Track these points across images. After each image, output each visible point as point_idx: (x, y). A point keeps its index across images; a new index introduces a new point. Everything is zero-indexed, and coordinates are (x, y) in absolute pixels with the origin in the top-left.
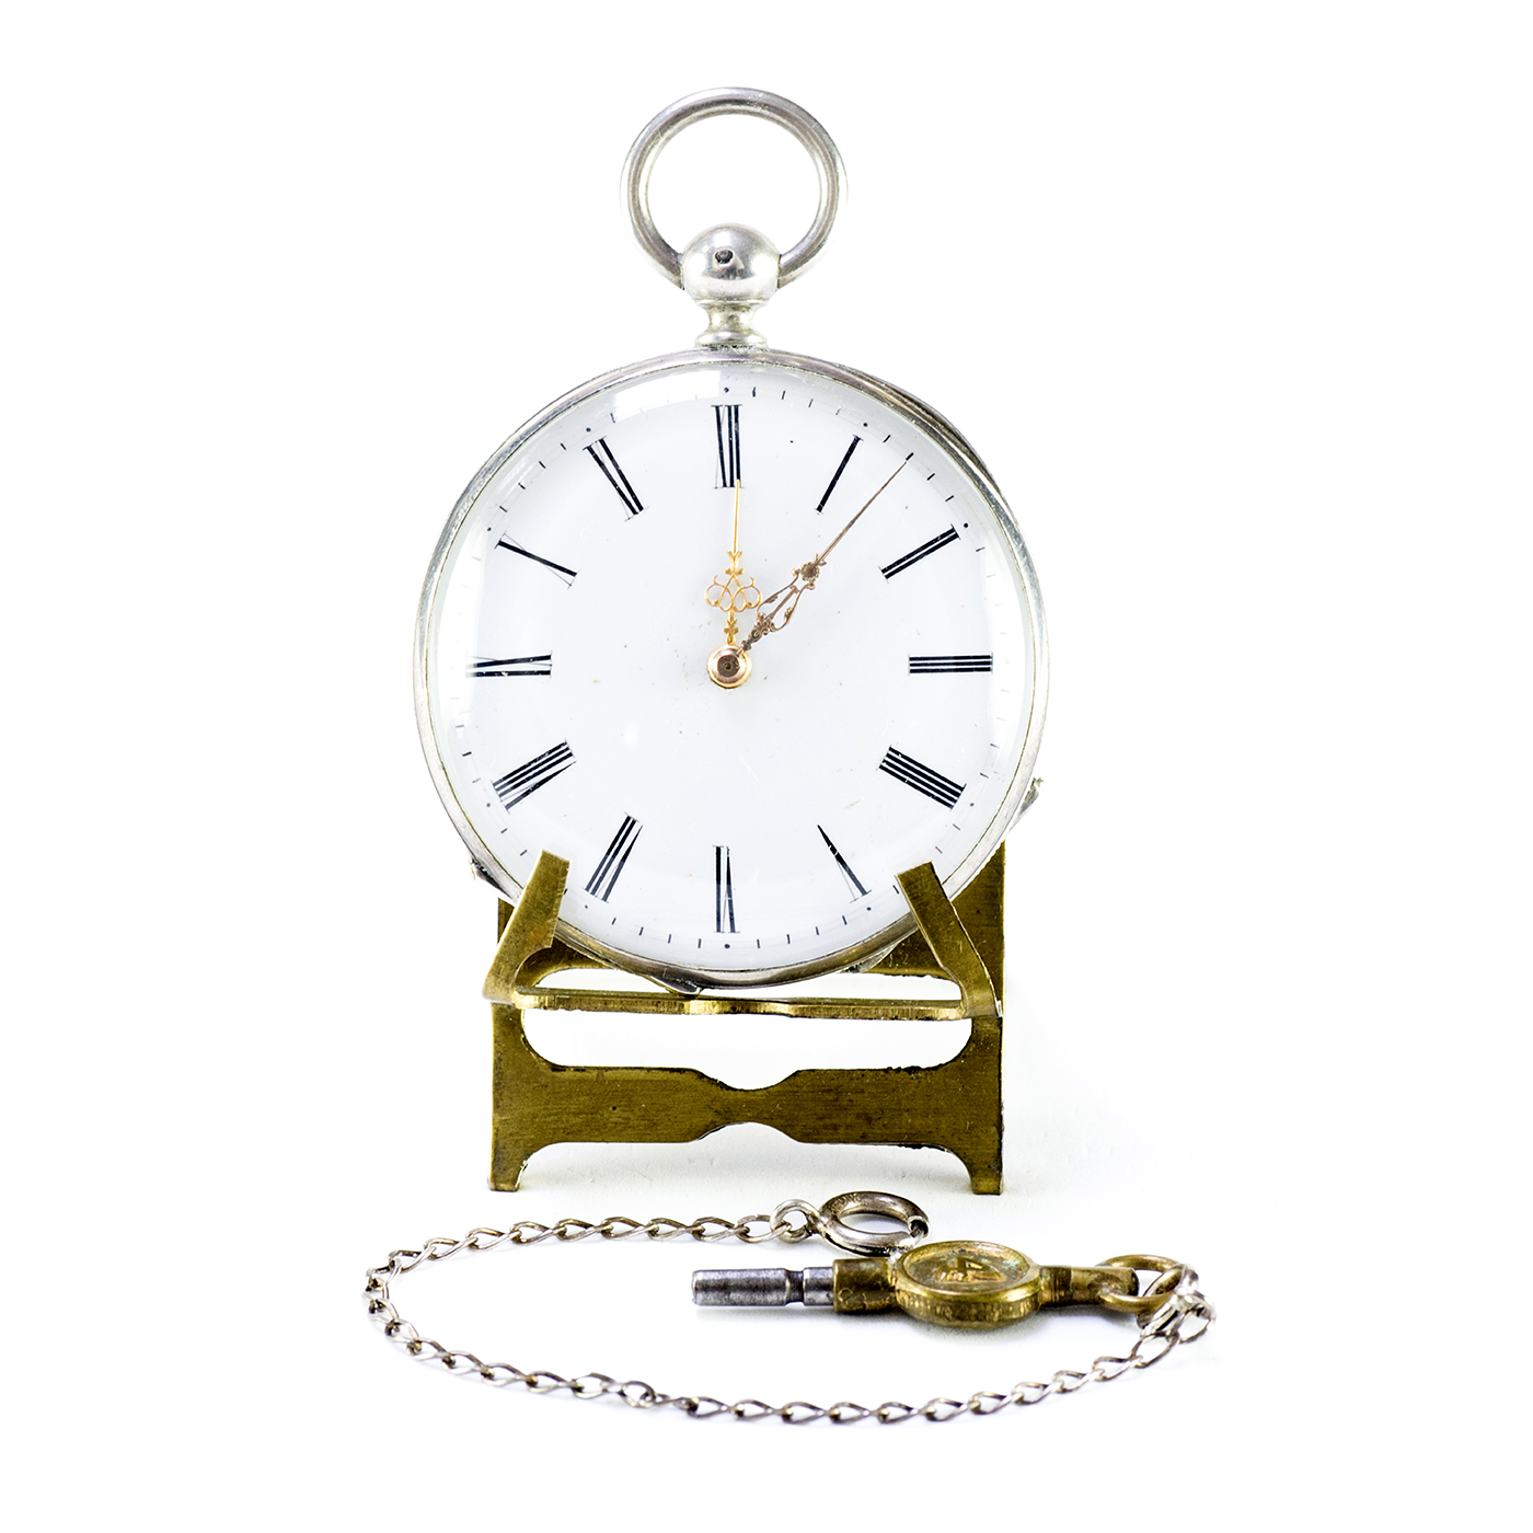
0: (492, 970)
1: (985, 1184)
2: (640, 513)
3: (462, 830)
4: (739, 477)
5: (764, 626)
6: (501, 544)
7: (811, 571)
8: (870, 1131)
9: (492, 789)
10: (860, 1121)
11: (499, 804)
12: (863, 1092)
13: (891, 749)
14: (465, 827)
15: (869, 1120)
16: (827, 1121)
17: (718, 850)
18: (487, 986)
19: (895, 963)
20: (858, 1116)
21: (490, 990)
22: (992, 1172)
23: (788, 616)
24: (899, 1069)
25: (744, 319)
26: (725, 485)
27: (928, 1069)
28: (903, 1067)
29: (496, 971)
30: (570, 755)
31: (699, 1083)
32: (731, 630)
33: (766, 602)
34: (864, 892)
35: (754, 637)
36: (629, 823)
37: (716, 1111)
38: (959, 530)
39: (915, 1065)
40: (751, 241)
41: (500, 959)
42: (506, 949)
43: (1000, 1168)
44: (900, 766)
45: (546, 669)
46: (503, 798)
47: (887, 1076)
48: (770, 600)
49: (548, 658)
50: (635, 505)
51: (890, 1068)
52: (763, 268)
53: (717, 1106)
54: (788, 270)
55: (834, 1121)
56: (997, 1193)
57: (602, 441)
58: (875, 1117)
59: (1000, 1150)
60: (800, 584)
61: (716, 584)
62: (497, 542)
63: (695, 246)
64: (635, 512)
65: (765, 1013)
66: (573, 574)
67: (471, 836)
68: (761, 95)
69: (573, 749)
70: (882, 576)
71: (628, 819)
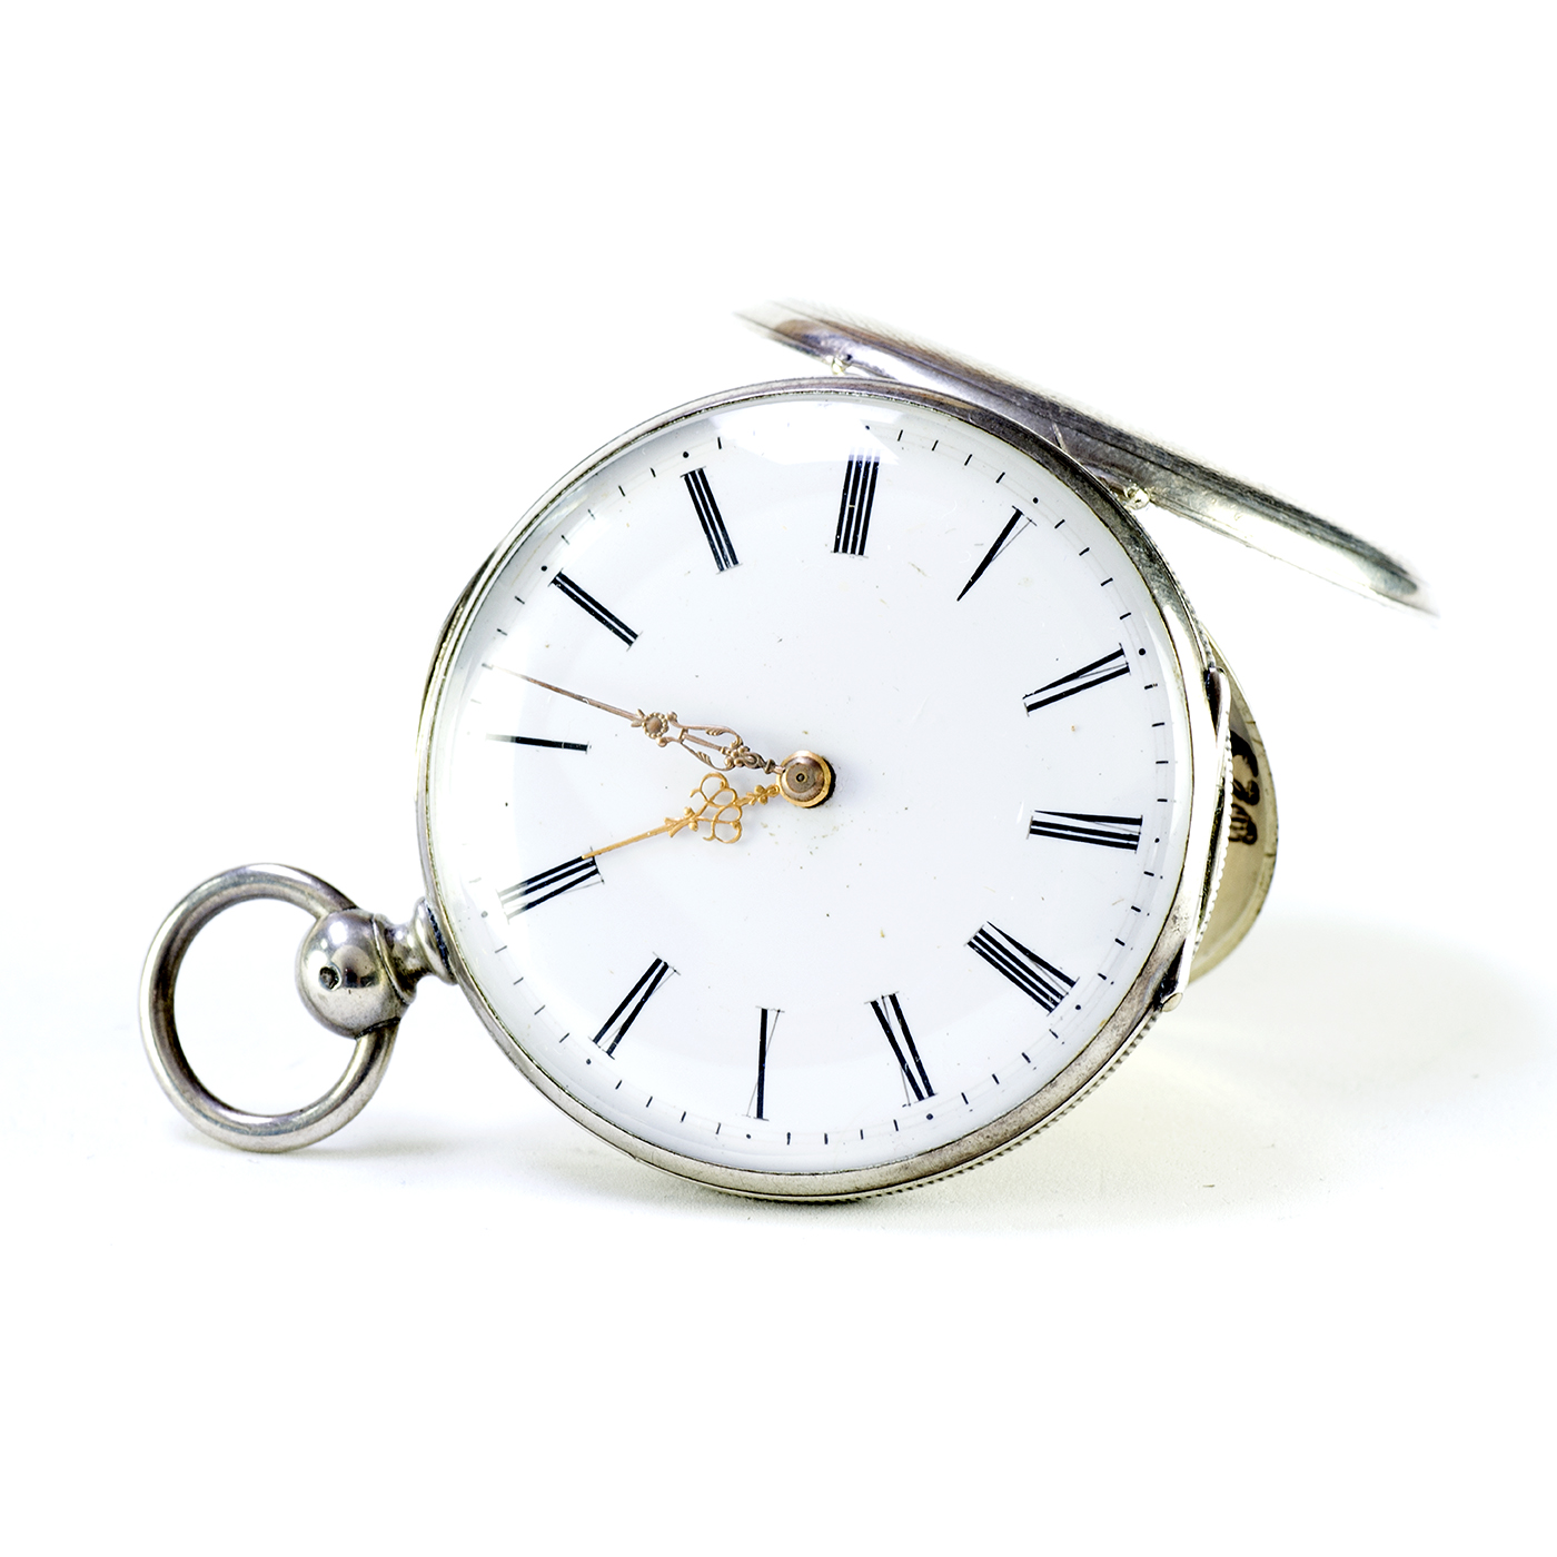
2: (664, 960)
4: (580, 859)
5: (745, 757)
6: (760, 1114)
7: (656, 726)
9: (1057, 1011)
11: (1073, 996)
13: (836, 550)
14: (1115, 1027)
17: (1031, 708)
23: (720, 732)
26: (596, 872)
30: (982, 932)
32: (766, 795)
33: (710, 764)
34: (1018, 514)
35: (757, 762)
36: (1038, 828)
38: (552, 574)
44: (852, 534)
45: (888, 1000)
46: (1063, 994)
48: (704, 758)
49: (875, 1004)
50: (658, 970)
57: (597, 1040)
60: (674, 732)
61: (714, 835)
62: (759, 1121)
64: (666, 967)
66: (764, 1013)
67: (1126, 1017)
69: (974, 931)
70: (636, 643)
71: (1033, 831)
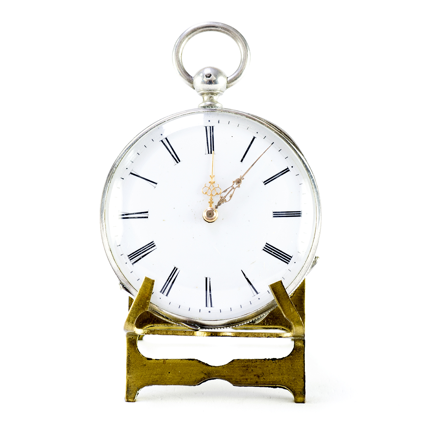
0: (127, 319)
1: (300, 399)
2: (179, 163)
3: (117, 272)
4: (213, 150)
5: (222, 201)
6: (131, 173)
7: (239, 182)
8: (259, 380)
9: (128, 257)
10: (255, 377)
11: (130, 263)
12: (256, 367)
13: (267, 243)
14: (118, 271)
15: (258, 377)
16: (244, 377)
17: (206, 278)
18: (125, 325)
19: (267, 323)
20: (255, 375)
21: (126, 327)
22: (302, 394)
23: (231, 197)
24: (269, 359)
25: (215, 98)
26: (209, 153)
27: (279, 359)
28: (270, 358)
29: (128, 320)
30: (155, 246)
31: (199, 364)
32: (211, 202)
33: (223, 192)
34: (257, 293)
35: (219, 204)
36: (175, 269)
37: (205, 374)
38: (290, 168)
39: (275, 358)
40: (218, 72)
41: (130, 315)
42: (132, 311)
43: (305, 393)
44: (270, 249)
45: (147, 216)
46: (131, 261)
47: (265, 361)
48: (225, 191)
49: (147, 212)
50: (177, 160)
51: (266, 359)
52: (222, 81)
53: (206, 372)
54: (230, 82)
55: (246, 377)
56: (303, 402)
57: (166, 138)
58: (261, 376)
59: (304, 387)
60: (235, 186)
61: (205, 186)
62: (130, 173)
63: (198, 73)
64: (177, 162)
65: (223, 336)
66: (156, 184)
67: (120, 274)
68: (221, 24)
69: (156, 244)
70: (263, 184)
71: (175, 268)
